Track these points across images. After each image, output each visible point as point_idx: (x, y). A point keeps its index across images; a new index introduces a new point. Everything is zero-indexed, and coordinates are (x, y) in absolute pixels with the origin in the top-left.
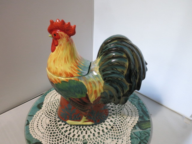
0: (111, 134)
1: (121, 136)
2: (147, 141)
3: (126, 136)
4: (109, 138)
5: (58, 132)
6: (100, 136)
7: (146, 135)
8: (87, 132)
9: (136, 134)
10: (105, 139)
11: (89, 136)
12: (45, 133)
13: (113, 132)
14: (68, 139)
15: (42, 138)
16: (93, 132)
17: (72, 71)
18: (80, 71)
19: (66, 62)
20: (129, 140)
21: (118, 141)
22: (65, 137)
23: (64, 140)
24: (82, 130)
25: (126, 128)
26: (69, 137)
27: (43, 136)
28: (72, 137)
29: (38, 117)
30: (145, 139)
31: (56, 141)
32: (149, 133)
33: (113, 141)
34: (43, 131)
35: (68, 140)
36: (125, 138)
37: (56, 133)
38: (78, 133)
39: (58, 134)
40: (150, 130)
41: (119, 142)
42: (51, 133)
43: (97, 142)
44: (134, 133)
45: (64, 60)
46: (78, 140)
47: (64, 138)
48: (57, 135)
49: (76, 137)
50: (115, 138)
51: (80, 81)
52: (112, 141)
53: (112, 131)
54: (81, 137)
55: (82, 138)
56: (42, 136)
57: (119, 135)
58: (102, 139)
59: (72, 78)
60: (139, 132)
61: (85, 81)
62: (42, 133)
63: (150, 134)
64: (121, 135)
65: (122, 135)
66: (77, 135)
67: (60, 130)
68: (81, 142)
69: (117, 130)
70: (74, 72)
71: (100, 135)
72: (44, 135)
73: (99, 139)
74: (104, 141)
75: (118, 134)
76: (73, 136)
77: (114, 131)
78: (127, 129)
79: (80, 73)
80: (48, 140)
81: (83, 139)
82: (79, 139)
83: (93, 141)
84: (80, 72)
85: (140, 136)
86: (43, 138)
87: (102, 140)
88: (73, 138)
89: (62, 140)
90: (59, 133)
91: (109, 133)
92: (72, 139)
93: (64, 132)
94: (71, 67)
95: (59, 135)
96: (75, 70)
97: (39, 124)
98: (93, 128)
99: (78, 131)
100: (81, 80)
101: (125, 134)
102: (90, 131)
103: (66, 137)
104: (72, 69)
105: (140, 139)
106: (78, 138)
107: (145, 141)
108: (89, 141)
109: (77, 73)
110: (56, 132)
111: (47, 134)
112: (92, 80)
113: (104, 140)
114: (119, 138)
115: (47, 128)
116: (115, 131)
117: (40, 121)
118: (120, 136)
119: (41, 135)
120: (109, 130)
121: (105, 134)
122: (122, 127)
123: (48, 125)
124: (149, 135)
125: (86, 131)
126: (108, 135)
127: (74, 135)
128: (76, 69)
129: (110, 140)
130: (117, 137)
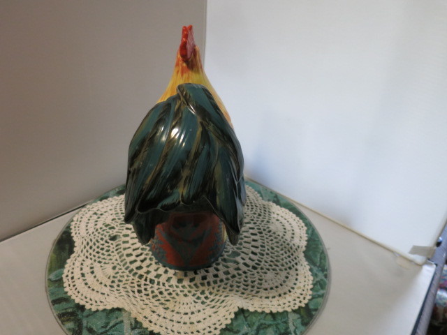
0: (125, 274)
1: (116, 292)
4: (115, 271)
6: (122, 258)
10: (114, 265)
11: (127, 242)
13: (129, 278)
16: (134, 247)
21: (105, 285)
33: (109, 278)
36: (111, 299)
41: (104, 287)
43: (112, 254)
50: (113, 282)
52: (108, 276)
53: (131, 278)
58: (116, 260)
68: (117, 232)
69: (132, 285)
71: (125, 257)
73: (117, 257)
74: (110, 264)
75: (121, 287)
77: (133, 279)
81: (122, 234)
83: (116, 248)
91: (127, 271)
108: (116, 243)
113: (113, 263)
114: (112, 289)
116: (130, 281)
118: (118, 290)
120: (135, 271)
121: (126, 266)
126: (123, 270)
129: (112, 273)
130: (115, 285)
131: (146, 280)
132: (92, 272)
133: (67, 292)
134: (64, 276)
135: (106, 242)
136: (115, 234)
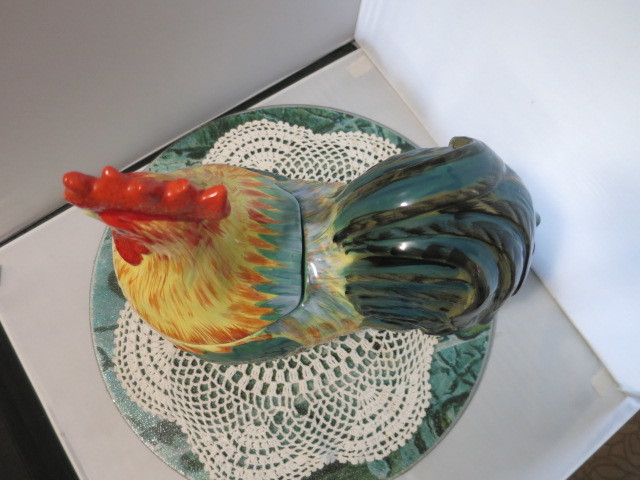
0: (373, 369)
1: (403, 373)
2: (475, 377)
3: (416, 371)
4: (368, 385)
5: (215, 381)
6: (344, 381)
7: (473, 356)
8: (303, 372)
9: (445, 357)
10: (358, 389)
11: (310, 384)
12: (175, 390)
13: (379, 363)
14: (251, 402)
15: (171, 409)
16: (320, 369)
17: (238, 318)
18: (268, 306)
19: (208, 301)
20: (426, 383)
21: (393, 392)
22: (239, 397)
23: (239, 407)
24: (287, 366)
25: (416, 345)
26: (251, 395)
27: (173, 401)
28: (259, 395)
29: (132, 336)
30: (469, 370)
31: (218, 413)
32: (484, 349)
33: (380, 391)
34: (166, 385)
35: (251, 406)
36: (414, 378)
37: (211, 390)
38: (277, 378)
39: (216, 390)
40: (487, 338)
41: (396, 392)
42: (194, 390)
43: (336, 400)
44: (439, 354)
45: (199, 298)
46: (280, 403)
47: (237, 401)
48: (213, 395)
49: (271, 392)
50: (386, 383)
51: (275, 336)
52: (377, 393)
53: (378, 359)
54: (287, 392)
55: (291, 393)
56: (171, 405)
57: (397, 369)
58: (348, 389)
59: (246, 339)
60: (455, 347)
61: (295, 329)
62: (166, 393)
63: (486, 352)
64: (402, 370)
65: (405, 368)
66: (273, 386)
67: (217, 376)
68: (290, 407)
69: (392, 354)
70: (249, 321)
71: (342, 378)
72: (176, 399)
73: (341, 390)
74: (356, 397)
75: (395, 369)
76: (263, 392)
77: (381, 356)
78: (420, 345)
79: (272, 314)
80: (193, 413)
81: (293, 397)
82: (283, 399)
83: (324, 398)
84: (271, 310)
85: (457, 363)
86: (175, 410)
87: (349, 394)
88: (263, 397)
89: (234, 409)
90: (219, 386)
91: (367, 368)
92: (263, 402)
93: (231, 381)
94: (234, 308)
95: (221, 391)
96: (250, 310)
97: (146, 360)
98: (319, 356)
99: (275, 372)
100: (278, 333)
101: (415, 364)
102: (311, 365)
103: (243, 396)
104: (240, 313)
105: (456, 372)
106: (279, 397)
107: (469, 378)
108: (312, 400)
109: (258, 317)
110: (208, 383)
111: (183, 394)
112: (320, 321)
113: (355, 392)
114: (398, 381)
115: (174, 371)
116: (384, 359)
117: (143, 351)
118: (400, 372)
119: (167, 400)
120: (366, 356)
121: (357, 372)
122: (406, 339)
123: (176, 363)
124: (483, 356)
125: (297, 367)
126: (366, 374)
127: (265, 387)
128: (253, 303)
129: (371, 390)
130: (391, 379)
131: (381, 338)
132: (373, 417)
133: (407, 441)
134: (380, 457)
135: (311, 417)
136: (293, 408)
